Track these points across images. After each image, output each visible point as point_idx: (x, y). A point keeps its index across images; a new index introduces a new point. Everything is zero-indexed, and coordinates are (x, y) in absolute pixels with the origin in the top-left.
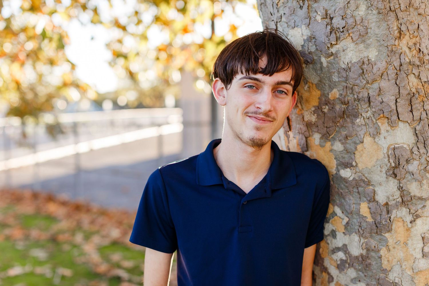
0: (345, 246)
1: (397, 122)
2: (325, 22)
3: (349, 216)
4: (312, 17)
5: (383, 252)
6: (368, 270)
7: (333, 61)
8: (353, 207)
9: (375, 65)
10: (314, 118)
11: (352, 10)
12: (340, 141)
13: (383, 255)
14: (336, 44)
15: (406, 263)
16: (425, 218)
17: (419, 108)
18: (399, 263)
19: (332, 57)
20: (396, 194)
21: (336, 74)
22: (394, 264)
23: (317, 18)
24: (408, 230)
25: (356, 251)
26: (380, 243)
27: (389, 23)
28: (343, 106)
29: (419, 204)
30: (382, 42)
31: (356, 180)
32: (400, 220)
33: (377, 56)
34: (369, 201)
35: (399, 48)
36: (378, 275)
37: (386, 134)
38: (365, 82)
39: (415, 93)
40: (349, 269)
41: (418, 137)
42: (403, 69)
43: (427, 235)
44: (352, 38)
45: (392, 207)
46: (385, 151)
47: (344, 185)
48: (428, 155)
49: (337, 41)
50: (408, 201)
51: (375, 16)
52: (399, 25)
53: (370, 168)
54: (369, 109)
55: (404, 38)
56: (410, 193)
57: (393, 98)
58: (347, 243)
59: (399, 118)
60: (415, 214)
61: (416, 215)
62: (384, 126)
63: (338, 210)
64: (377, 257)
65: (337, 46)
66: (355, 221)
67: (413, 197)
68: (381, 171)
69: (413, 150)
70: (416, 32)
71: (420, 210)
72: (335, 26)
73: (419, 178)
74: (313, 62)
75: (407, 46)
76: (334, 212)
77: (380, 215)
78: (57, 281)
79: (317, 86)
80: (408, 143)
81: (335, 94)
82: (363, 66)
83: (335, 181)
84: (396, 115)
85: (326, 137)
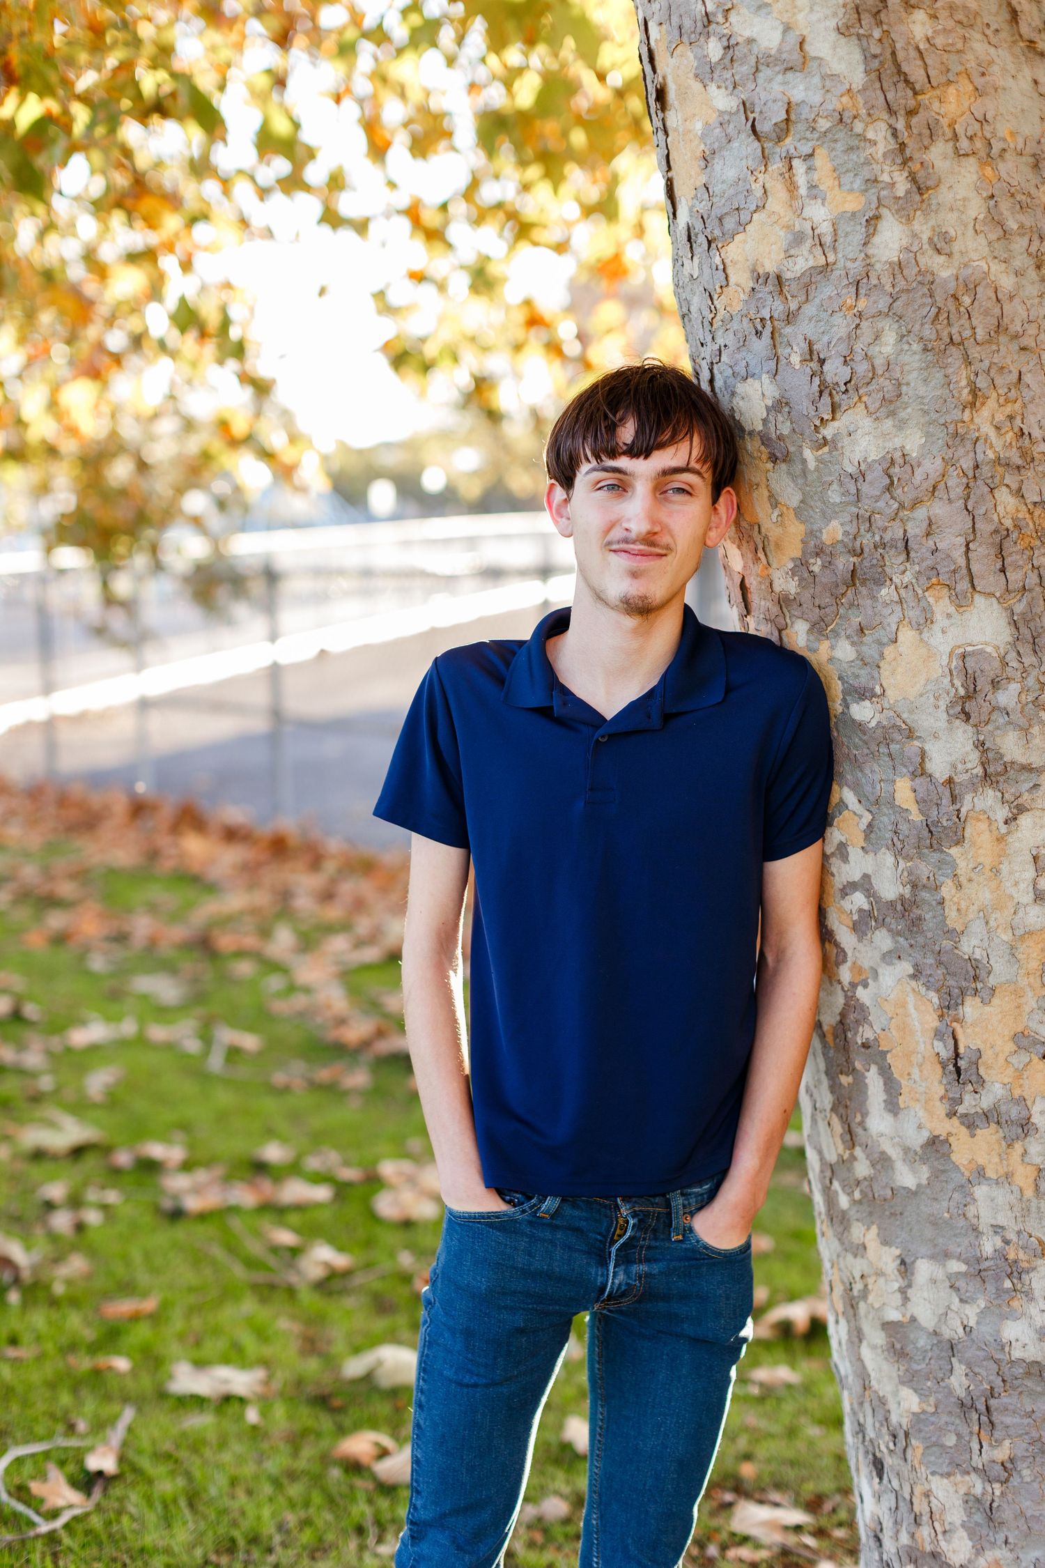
0: (866, 877)
1: (969, 595)
2: (808, 368)
3: (873, 809)
4: (781, 358)
5: (947, 890)
6: (917, 933)
7: (827, 457)
8: (881, 789)
9: (919, 466)
10: (792, 587)
11: (866, 343)
12: (848, 637)
13: (947, 897)
14: (833, 419)
15: (997, 915)
16: (1038, 813)
17: (1021, 563)
18: (981, 914)
19: (826, 449)
20: (970, 758)
21: (835, 486)
22: (971, 916)
23: (791, 359)
24: (1000, 839)
25: (890, 889)
26: (939, 869)
27: (950, 370)
28: (851, 559)
29: (1024, 781)
30: (934, 416)
31: (883, 727)
32: (981, 817)
33: (923, 446)
34: (914, 775)
35: (972, 427)
36: (938, 944)
37: (946, 623)
38: (896, 505)
39: (1011, 529)
40: (877, 932)
41: (1018, 629)
42: (981, 475)
43: (1044, 851)
44: (866, 407)
45: (963, 788)
46: (945, 659)
47: (861, 739)
48: (1043, 669)
49: (833, 411)
50: (999, 774)
51: (917, 357)
52: (972, 375)
53: (912, 699)
54: (908, 565)
55: (983, 404)
56: (1002, 757)
57: (961, 540)
58: (870, 872)
59: (973, 586)
60: (1015, 803)
61: (1017, 806)
62: (941, 605)
63: (849, 796)
64: (934, 903)
65: (836, 424)
66: (885, 821)
67: (1008, 765)
68: (937, 707)
69: (1008, 658)
70: (1013, 391)
71: (1027, 794)
72: (829, 378)
73: (1023, 722)
74: (787, 458)
75: (992, 422)
76: (841, 800)
77: (937, 805)
78: (216, 1062)
79: (798, 512)
80: (996, 643)
81: (834, 531)
82: (891, 471)
83: (841, 729)
84: (968, 579)
85: (820, 629)
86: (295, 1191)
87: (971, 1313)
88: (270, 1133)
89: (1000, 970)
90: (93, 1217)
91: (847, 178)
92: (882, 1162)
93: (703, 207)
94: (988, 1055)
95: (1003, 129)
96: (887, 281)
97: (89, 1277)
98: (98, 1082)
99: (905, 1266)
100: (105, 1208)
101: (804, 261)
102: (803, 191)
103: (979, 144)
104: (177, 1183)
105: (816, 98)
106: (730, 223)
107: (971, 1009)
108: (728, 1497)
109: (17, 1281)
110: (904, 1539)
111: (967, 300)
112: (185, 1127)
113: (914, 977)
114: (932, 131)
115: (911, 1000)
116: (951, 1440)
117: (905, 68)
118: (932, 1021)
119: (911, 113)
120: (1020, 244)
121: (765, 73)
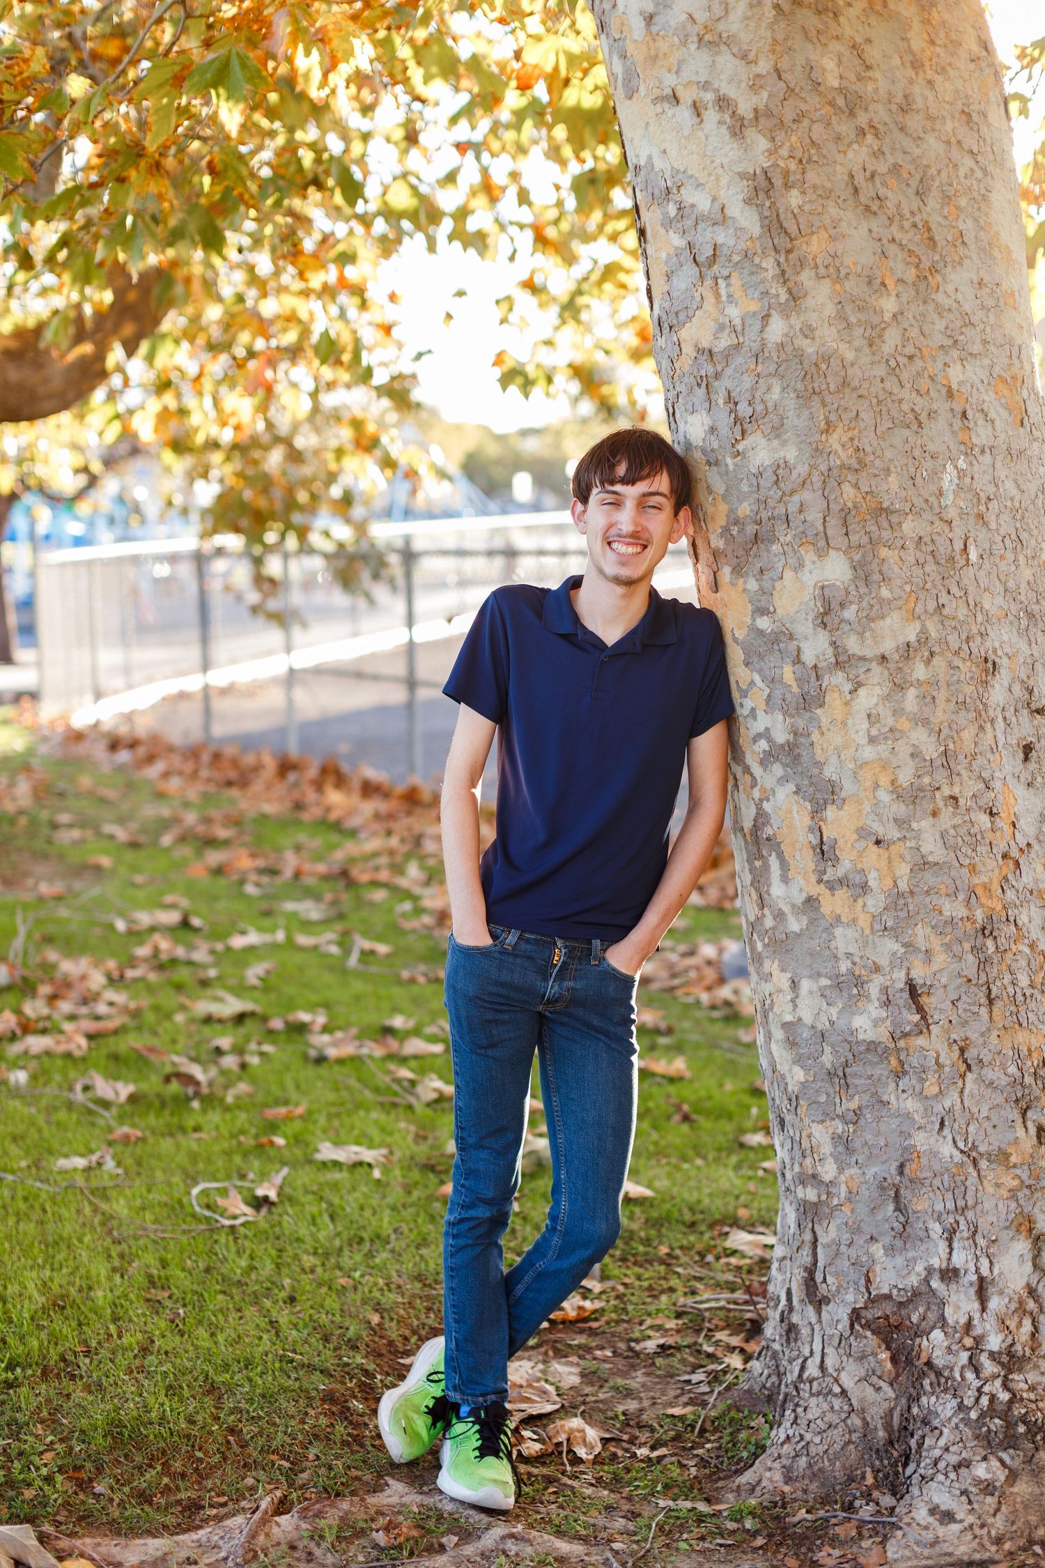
0: (767, 729)
1: (826, 549)
2: (728, 407)
3: (771, 685)
4: (713, 400)
5: (815, 737)
6: (797, 764)
7: (740, 463)
8: (775, 673)
9: (794, 469)
11: (762, 393)
12: (754, 576)
13: (815, 741)
14: (743, 439)
15: (846, 752)
16: (869, 687)
17: (858, 529)
18: (836, 751)
19: (739, 458)
20: (828, 652)
21: (745, 481)
22: (830, 753)
23: (718, 401)
24: (847, 704)
25: (781, 737)
26: (810, 723)
27: (813, 410)
28: (755, 527)
29: (861, 667)
30: (804, 438)
31: (776, 633)
32: (835, 689)
33: (797, 456)
34: (794, 664)
35: (827, 445)
36: (810, 771)
37: (812, 567)
38: (781, 493)
39: (852, 508)
40: (774, 765)
41: (856, 571)
42: (833, 474)
43: (874, 712)
44: (763, 432)
45: (823, 671)
46: (811, 590)
47: (762, 641)
48: (872, 596)
49: (743, 435)
50: (845, 662)
51: (793, 401)
52: (827, 413)
53: (792, 615)
54: (788, 530)
55: (834, 431)
56: (847, 651)
57: (821, 515)
58: (770, 726)
59: (828, 544)
60: (856, 681)
61: (857, 683)
62: (809, 556)
63: (756, 678)
64: (807, 745)
65: (745, 442)
66: (778, 693)
67: (851, 656)
68: (807, 620)
69: (850, 589)
70: (853, 423)
71: (863, 675)
72: (740, 414)
73: (859, 629)
74: (717, 463)
75: (840, 442)
76: (752, 680)
77: (808, 682)
78: (353, 960)
79: (724, 497)
80: (843, 579)
81: (745, 509)
82: (778, 472)
84: (825, 539)
85: (738, 571)
86: (415, 1046)
87: (834, 1012)
88: (395, 1010)
89: (848, 787)
90: (254, 1060)
91: (750, 291)
92: (779, 916)
93: (667, 305)
94: (841, 842)
95: (848, 261)
96: (774, 354)
97: (250, 1095)
98: (254, 973)
99: (794, 985)
100: (262, 1054)
101: (725, 342)
102: (724, 298)
103: (831, 270)
104: (320, 1040)
105: (731, 242)
106: (682, 317)
107: (830, 813)
108: (726, 1229)
109: (197, 1094)
110: (797, 1168)
111: (824, 366)
112: (326, 1006)
113: (796, 793)
114: (802, 263)
115: (795, 808)
116: (823, 1098)
117: (785, 225)
118: (807, 821)
119: (789, 252)
120: (858, 332)
121: (701, 226)
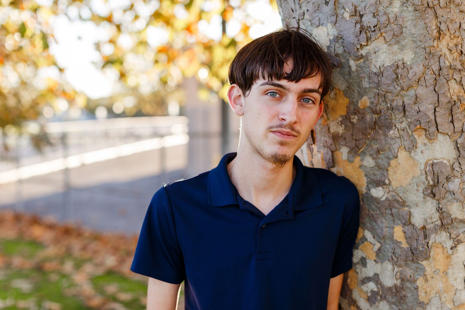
0: (376, 275)
1: (436, 134)
2: (354, 19)
3: (381, 241)
4: (339, 15)
5: (420, 282)
6: (403, 303)
7: (362, 64)
8: (386, 231)
9: (411, 69)
10: (341, 130)
11: (385, 7)
12: (371, 155)
13: (420, 286)
14: (367, 45)
15: (445, 295)
17: (461, 118)
18: (438, 295)
19: (362, 60)
20: (434, 216)
21: (366, 79)
22: (432, 295)
23: (345, 15)
24: (448, 257)
25: (389, 281)
26: (416, 272)
27: (427, 21)
28: (374, 116)
29: (460, 228)
30: (419, 43)
31: (389, 200)
32: (439, 246)
33: (413, 59)
34: (404, 225)
35: (438, 49)
36: (414, 309)
37: (424, 148)
38: (399, 89)
39: (456, 101)
40: (381, 302)
41: (459, 152)
42: (442, 73)
44: (385, 39)
45: (430, 231)
46: (423, 167)
47: (376, 206)
49: (367, 41)
50: (449, 224)
51: (411, 14)
52: (438, 23)
53: (405, 186)
54: (404, 119)
55: (443, 38)
56: (450, 215)
57: (432, 107)
58: (378, 272)
59: (438, 130)
60: (456, 239)
61: (457, 241)
62: (421, 139)
63: (368, 235)
64: (413, 289)
65: (368, 47)
66: (388, 247)
67: (453, 220)
68: (418, 190)
69: (454, 166)
70: (457, 32)
71: (462, 234)
72: (365, 24)
73: (461, 198)
74: (340, 66)
75: (447, 48)
76: (364, 236)
77: (417, 240)
79: (345, 93)
80: (448, 158)
81: (365, 102)
82: (398, 71)
83: (365, 201)
84: (435, 126)
85: (355, 151)
